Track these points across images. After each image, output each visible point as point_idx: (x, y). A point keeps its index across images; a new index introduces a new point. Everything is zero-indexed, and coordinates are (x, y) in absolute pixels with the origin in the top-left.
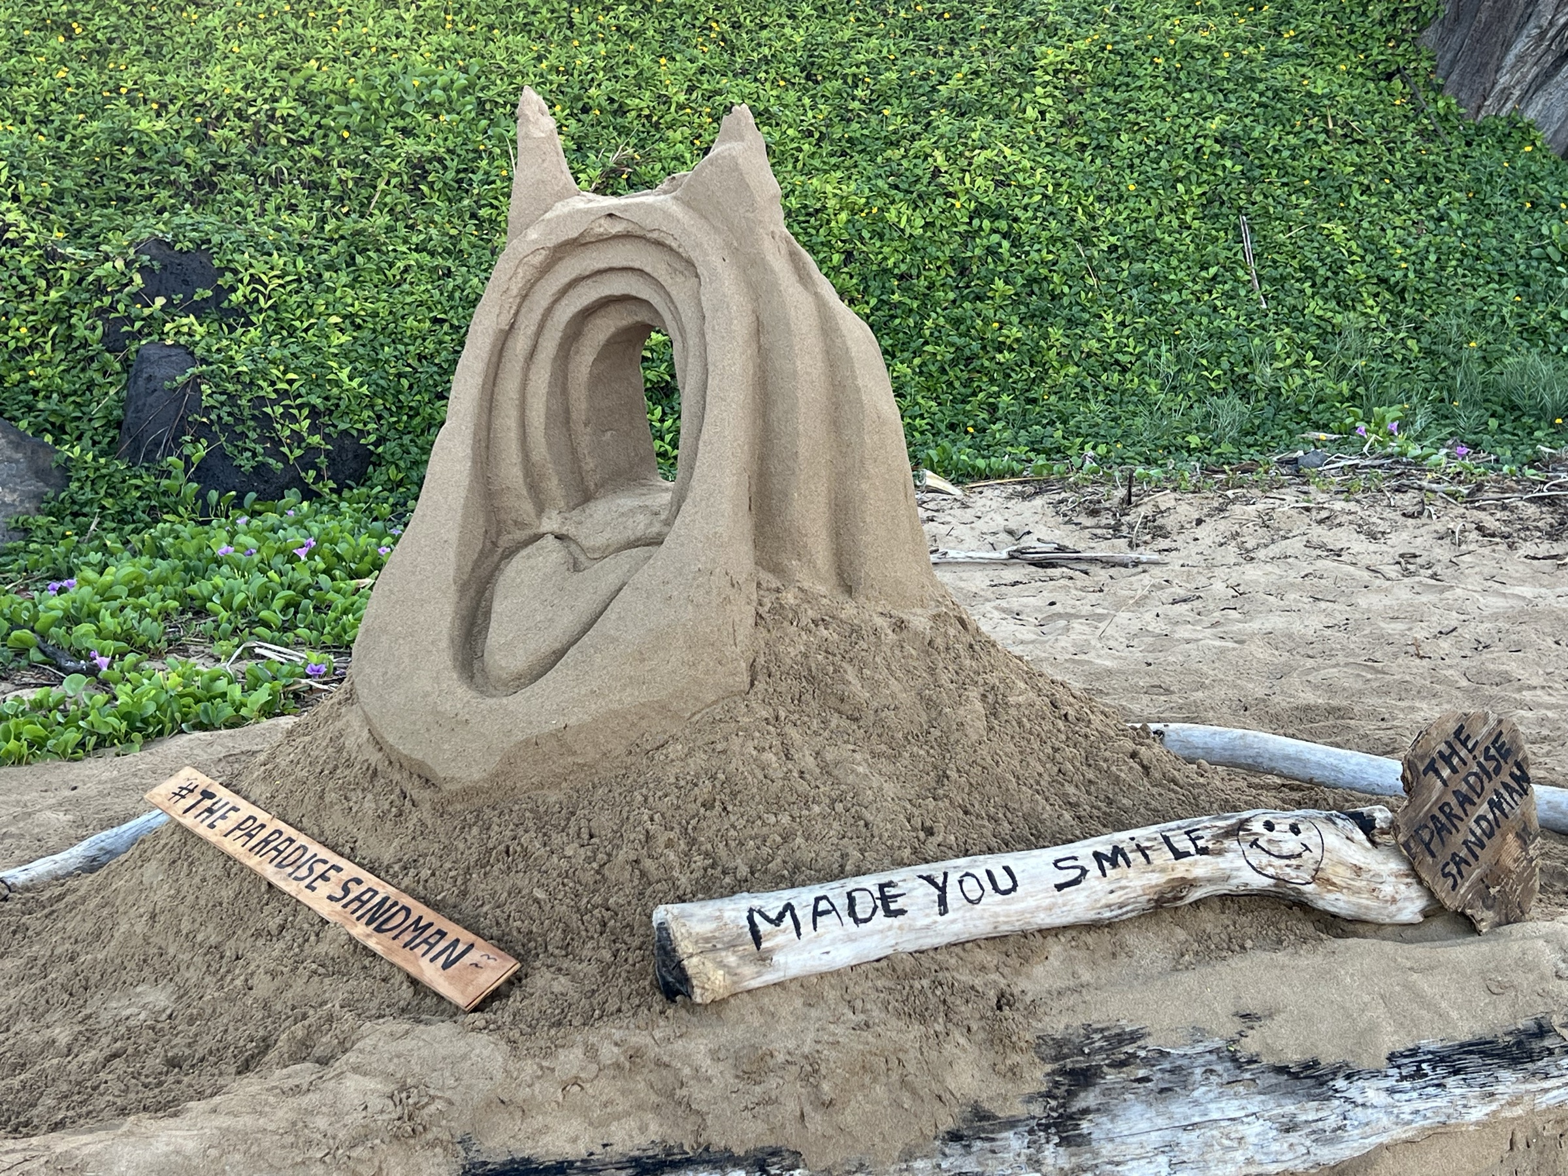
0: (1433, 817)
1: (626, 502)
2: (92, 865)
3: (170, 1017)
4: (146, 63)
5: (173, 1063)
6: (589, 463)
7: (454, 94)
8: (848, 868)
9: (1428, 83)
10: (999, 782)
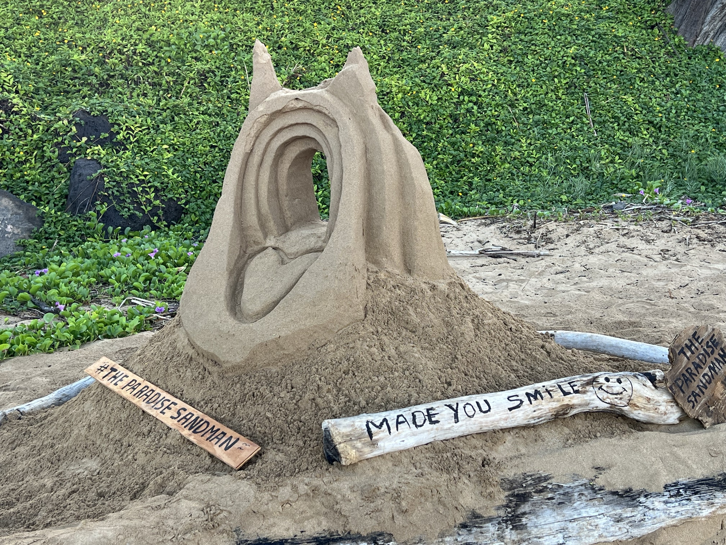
0: (683, 375)
1: (305, 232)
2: (59, 402)
3: (98, 473)
4: (76, 28)
5: (101, 495)
6: (288, 214)
7: (219, 41)
8: (412, 401)
9: (670, 30)
10: (481, 360)
